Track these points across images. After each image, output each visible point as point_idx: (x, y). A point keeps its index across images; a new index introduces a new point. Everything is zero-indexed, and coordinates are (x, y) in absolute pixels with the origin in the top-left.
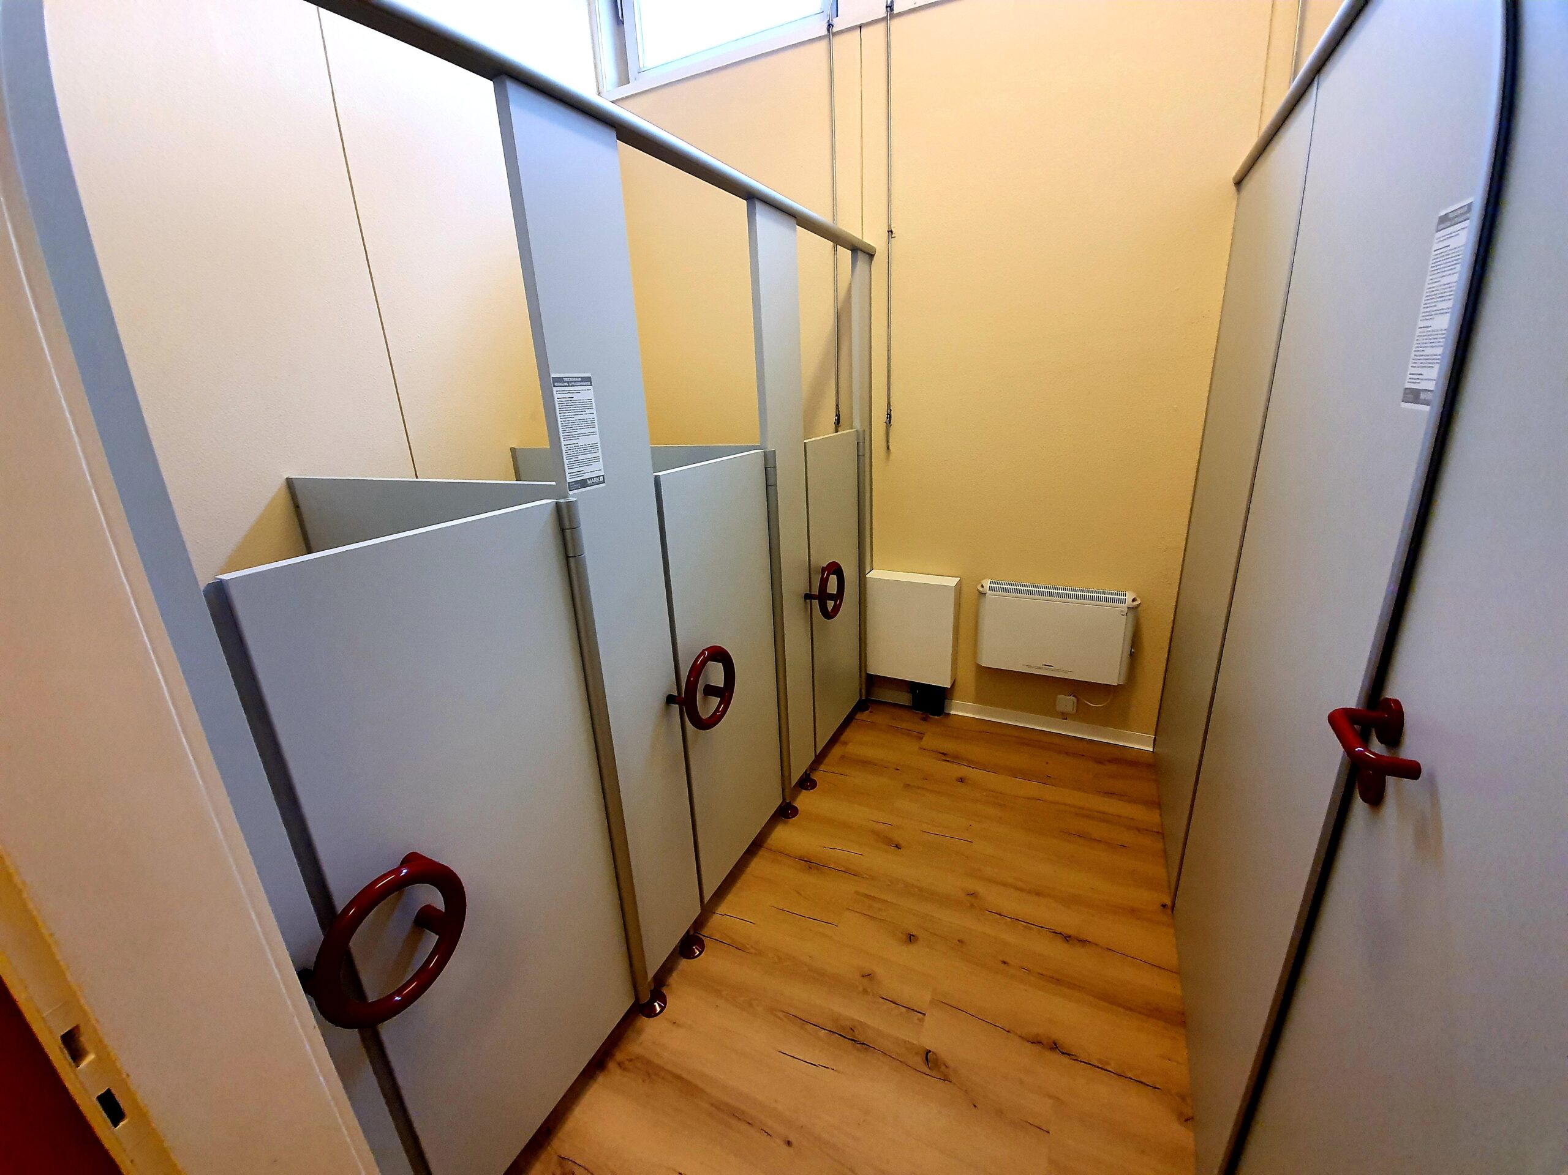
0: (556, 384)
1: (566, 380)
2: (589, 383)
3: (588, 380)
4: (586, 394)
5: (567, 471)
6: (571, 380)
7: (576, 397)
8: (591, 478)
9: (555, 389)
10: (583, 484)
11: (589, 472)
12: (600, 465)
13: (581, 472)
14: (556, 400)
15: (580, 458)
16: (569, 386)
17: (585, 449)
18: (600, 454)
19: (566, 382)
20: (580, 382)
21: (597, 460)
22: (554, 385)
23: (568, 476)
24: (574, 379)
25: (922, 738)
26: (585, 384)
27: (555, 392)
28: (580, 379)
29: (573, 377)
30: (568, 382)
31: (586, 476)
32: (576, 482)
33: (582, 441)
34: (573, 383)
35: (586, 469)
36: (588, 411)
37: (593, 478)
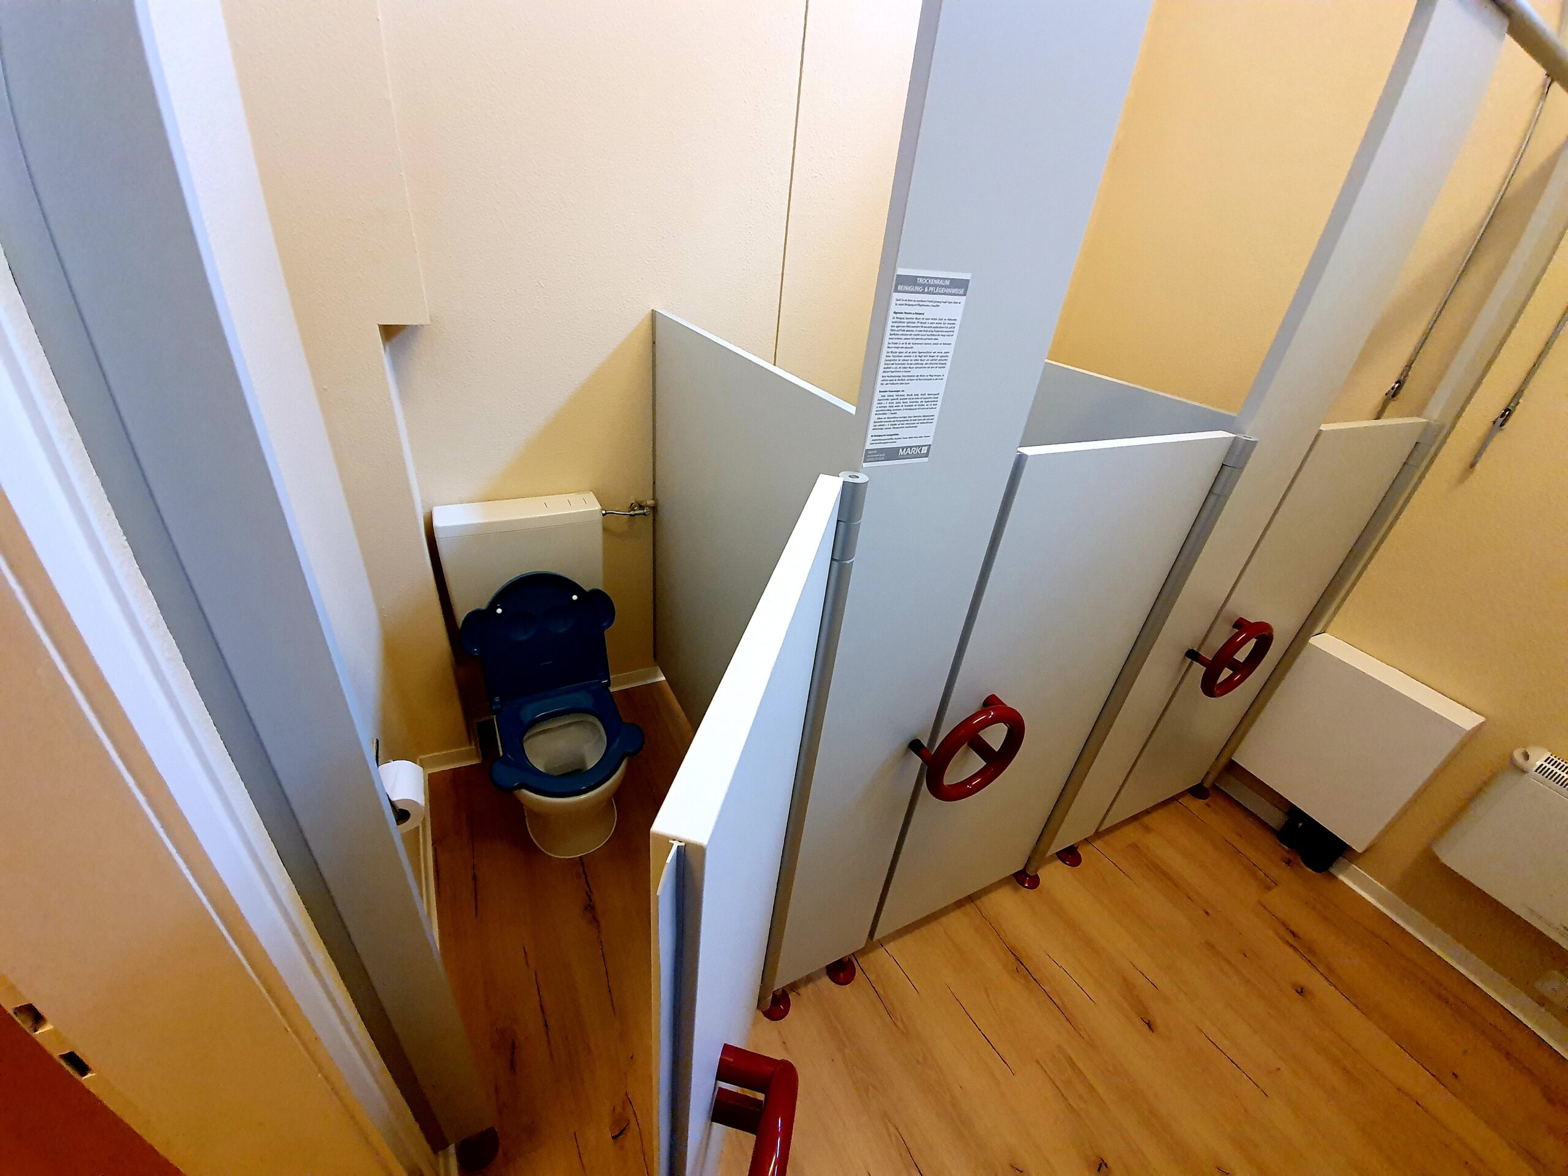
0: (900, 288)
1: (921, 281)
2: (962, 291)
3: (961, 286)
4: (952, 308)
5: (871, 432)
6: (931, 282)
7: (929, 312)
8: (907, 447)
9: (895, 296)
10: (892, 454)
11: (905, 437)
12: (929, 430)
13: (894, 437)
14: (891, 315)
15: (899, 414)
16: (923, 292)
17: (912, 401)
18: (936, 413)
19: (919, 285)
20: (946, 287)
21: (927, 420)
22: (896, 287)
23: (869, 439)
24: (937, 282)
25: (1269, 888)
26: (954, 291)
27: (893, 301)
28: (948, 283)
29: (936, 278)
30: (924, 286)
31: (899, 444)
32: (880, 450)
33: (913, 388)
34: (931, 289)
35: (903, 432)
36: (941, 340)
37: (911, 447)
